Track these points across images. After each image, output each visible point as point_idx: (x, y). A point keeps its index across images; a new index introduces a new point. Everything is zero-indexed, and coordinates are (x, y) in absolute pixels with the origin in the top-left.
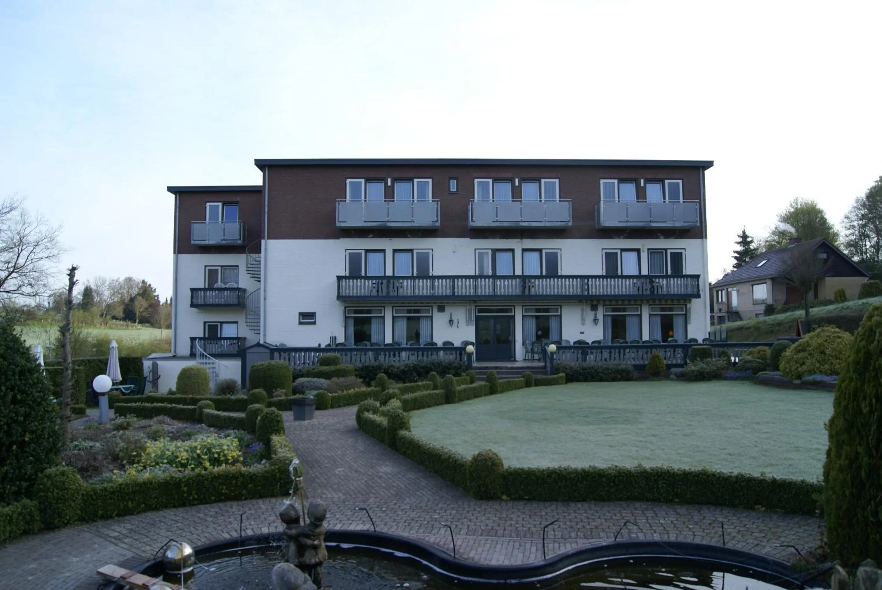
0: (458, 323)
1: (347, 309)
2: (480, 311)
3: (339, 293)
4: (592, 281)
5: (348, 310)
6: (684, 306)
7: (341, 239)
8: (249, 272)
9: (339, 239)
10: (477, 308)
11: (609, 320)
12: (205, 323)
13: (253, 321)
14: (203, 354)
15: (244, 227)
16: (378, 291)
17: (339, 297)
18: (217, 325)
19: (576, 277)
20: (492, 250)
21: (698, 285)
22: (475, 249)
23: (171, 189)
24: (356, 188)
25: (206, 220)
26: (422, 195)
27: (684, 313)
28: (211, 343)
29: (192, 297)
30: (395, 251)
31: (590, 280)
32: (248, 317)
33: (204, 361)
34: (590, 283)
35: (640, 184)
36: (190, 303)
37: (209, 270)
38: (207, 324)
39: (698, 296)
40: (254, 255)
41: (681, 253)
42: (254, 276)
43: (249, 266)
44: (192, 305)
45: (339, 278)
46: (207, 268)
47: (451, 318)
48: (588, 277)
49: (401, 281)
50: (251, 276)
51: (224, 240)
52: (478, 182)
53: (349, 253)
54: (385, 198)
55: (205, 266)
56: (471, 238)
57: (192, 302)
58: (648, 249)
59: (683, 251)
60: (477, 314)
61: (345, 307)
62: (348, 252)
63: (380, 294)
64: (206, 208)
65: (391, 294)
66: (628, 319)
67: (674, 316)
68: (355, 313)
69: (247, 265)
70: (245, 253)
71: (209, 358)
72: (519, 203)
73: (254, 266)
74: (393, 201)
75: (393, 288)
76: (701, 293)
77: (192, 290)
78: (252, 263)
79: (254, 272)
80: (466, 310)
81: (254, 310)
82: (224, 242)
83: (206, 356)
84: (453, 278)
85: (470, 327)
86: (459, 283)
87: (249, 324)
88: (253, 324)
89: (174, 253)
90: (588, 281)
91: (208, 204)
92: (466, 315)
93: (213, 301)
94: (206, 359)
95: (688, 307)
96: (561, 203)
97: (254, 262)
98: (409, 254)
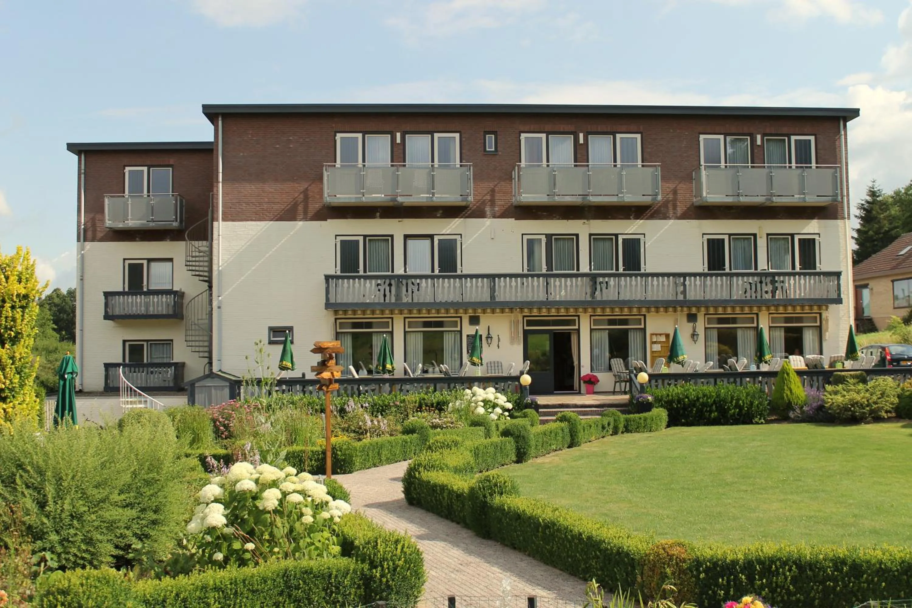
0: (499, 340)
1: (338, 321)
2: (529, 323)
3: (327, 299)
4: (690, 281)
5: (340, 323)
6: (818, 315)
7: (329, 220)
8: (191, 268)
9: (325, 220)
10: (525, 319)
11: (715, 334)
12: (124, 342)
13: (197, 338)
14: (131, 388)
15: (181, 202)
16: (385, 296)
17: (328, 305)
18: (143, 345)
19: (668, 275)
20: (546, 235)
21: (839, 285)
22: (523, 234)
23: (71, 147)
24: (349, 145)
25: (124, 193)
26: (445, 156)
27: (818, 324)
28: (135, 372)
29: (106, 305)
30: (407, 237)
31: (687, 278)
32: (190, 333)
33: (133, 399)
34: (687, 283)
35: (756, 141)
36: (103, 313)
37: (130, 265)
38: (127, 344)
39: (839, 301)
40: (196, 242)
41: (814, 240)
42: (197, 273)
43: (188, 259)
44: (107, 317)
45: (328, 278)
46: (127, 262)
47: (489, 334)
48: (684, 275)
49: (418, 281)
50: (194, 273)
51: (153, 221)
52: (526, 138)
53: (341, 241)
54: (392, 161)
55: (124, 259)
56: (516, 219)
57: (106, 312)
58: (768, 235)
59: (816, 237)
60: (526, 328)
61: (336, 319)
62: (339, 239)
63: (387, 301)
64: (124, 174)
65: (405, 300)
66: (740, 333)
67: (804, 329)
68: (353, 328)
69: (187, 256)
70: (184, 240)
71: (140, 395)
72: (586, 168)
73: (197, 259)
74: (405, 166)
75: (407, 291)
76: (842, 296)
77: (107, 295)
78: (194, 254)
79: (197, 268)
80: (511, 322)
81: (196, 322)
82: (152, 224)
83: (135, 391)
84: (492, 277)
85: (515, 346)
86: (500, 283)
87: (190, 344)
88: (197, 344)
89: (79, 240)
90: (685, 280)
91: (127, 169)
92: (511, 329)
93: (137, 311)
94: (135, 395)
95: (824, 316)
96: (644, 168)
97: (197, 254)
98: (428, 242)
